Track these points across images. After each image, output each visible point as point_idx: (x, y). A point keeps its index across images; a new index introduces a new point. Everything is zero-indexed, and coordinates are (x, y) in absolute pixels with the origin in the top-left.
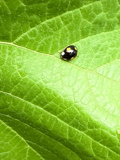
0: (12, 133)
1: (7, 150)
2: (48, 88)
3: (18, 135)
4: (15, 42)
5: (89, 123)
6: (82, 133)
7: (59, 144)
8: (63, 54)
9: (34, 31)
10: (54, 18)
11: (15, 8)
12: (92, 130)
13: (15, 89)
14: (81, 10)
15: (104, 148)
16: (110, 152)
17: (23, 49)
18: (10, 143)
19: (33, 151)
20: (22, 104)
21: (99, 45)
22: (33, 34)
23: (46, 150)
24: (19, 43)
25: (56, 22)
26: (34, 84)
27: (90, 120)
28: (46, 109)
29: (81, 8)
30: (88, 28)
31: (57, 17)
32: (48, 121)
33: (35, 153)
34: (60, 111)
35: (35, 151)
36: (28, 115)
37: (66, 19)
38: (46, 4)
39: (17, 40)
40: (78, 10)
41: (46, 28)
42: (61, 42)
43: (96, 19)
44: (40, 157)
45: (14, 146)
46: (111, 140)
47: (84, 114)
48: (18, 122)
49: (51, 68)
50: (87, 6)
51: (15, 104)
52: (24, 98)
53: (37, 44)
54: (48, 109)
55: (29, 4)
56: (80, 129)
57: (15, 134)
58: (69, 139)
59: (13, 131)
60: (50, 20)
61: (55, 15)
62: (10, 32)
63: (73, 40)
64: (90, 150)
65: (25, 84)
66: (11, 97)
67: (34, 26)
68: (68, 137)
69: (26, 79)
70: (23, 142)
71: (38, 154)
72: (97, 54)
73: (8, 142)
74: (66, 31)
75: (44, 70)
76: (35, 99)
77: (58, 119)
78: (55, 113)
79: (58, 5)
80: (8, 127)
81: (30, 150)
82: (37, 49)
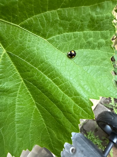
0: (29, 95)
1: (24, 105)
2: (58, 69)
3: (32, 98)
4: (48, 39)
5: (75, 92)
6: (69, 98)
7: (54, 105)
8: (69, 53)
9: (59, 36)
10: (70, 33)
11: (54, 19)
12: (75, 97)
13: (41, 66)
14: (83, 33)
15: (80, 109)
16: (82, 111)
17: (51, 45)
18: (27, 102)
19: (37, 110)
20: (41, 76)
21: (87, 55)
22: (58, 38)
23: (45, 109)
24: (50, 41)
25: (70, 35)
26: (51, 65)
27: (76, 91)
28: (53, 81)
29: (83, 32)
30: (84, 44)
31: (71, 33)
32: (53, 88)
33: (38, 111)
34: (61, 83)
35: (38, 110)
36: (43, 83)
37: (75, 35)
38: (69, 23)
39: (49, 39)
40: (82, 32)
41: (65, 37)
42: (69, 47)
43: (88, 40)
44: (40, 115)
45: (28, 104)
46: (85, 103)
47: (73, 87)
48: (35, 88)
49: (61, 59)
50: (86, 32)
51: (38, 75)
52: (44, 72)
53: (58, 44)
54: (55, 81)
55: (61, 20)
56: (69, 96)
57: (31, 97)
58: (61, 101)
59: (30, 94)
60: (68, 33)
61: (71, 31)
62: (48, 33)
63: (75, 48)
64: (72, 109)
65: (47, 64)
66: (37, 71)
67: (60, 34)
68: (61, 100)
69: (48, 61)
70: (33, 103)
71: (39, 112)
72: (85, 59)
73: (26, 101)
74: (73, 42)
75: (58, 59)
76: (49, 74)
77: (59, 88)
78: (58, 85)
79: (74, 25)
80: (28, 91)
81: (36, 109)
82: (57, 47)
